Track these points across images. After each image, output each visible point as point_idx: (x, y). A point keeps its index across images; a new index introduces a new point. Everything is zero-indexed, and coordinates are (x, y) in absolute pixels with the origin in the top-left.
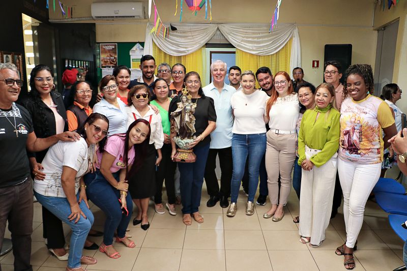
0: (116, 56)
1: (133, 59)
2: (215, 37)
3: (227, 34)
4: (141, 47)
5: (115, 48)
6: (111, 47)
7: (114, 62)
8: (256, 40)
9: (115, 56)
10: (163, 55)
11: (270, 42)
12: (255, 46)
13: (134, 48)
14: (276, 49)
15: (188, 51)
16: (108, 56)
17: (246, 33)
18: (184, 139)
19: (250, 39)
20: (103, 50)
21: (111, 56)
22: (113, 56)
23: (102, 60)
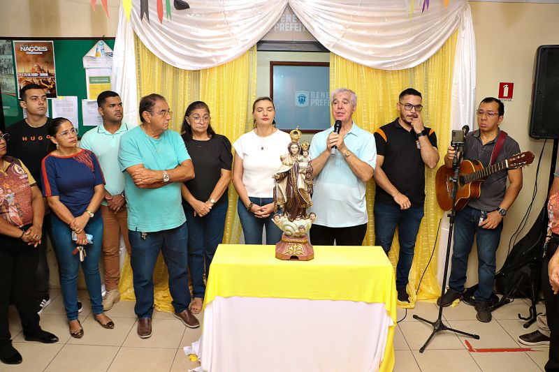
0: (53, 71)
1: (90, 78)
2: (281, 27)
3: (309, 20)
4: (108, 50)
5: (50, 51)
6: (39, 49)
7: (48, 84)
8: (376, 33)
9: (50, 71)
10: (157, 66)
11: (409, 40)
12: (374, 49)
13: (92, 53)
14: (420, 56)
15: (217, 57)
16: (33, 71)
17: (354, 16)
18: (294, 219)
19: (364, 32)
20: (21, 55)
21: (42, 70)
22: (46, 70)
23: (20, 80)
